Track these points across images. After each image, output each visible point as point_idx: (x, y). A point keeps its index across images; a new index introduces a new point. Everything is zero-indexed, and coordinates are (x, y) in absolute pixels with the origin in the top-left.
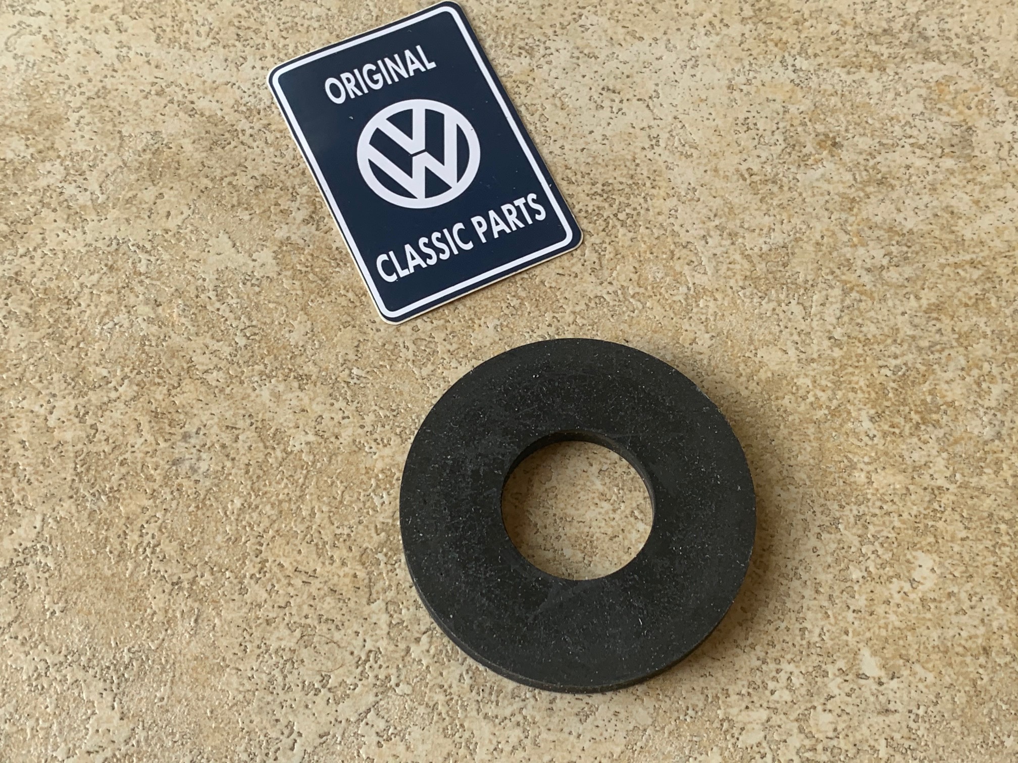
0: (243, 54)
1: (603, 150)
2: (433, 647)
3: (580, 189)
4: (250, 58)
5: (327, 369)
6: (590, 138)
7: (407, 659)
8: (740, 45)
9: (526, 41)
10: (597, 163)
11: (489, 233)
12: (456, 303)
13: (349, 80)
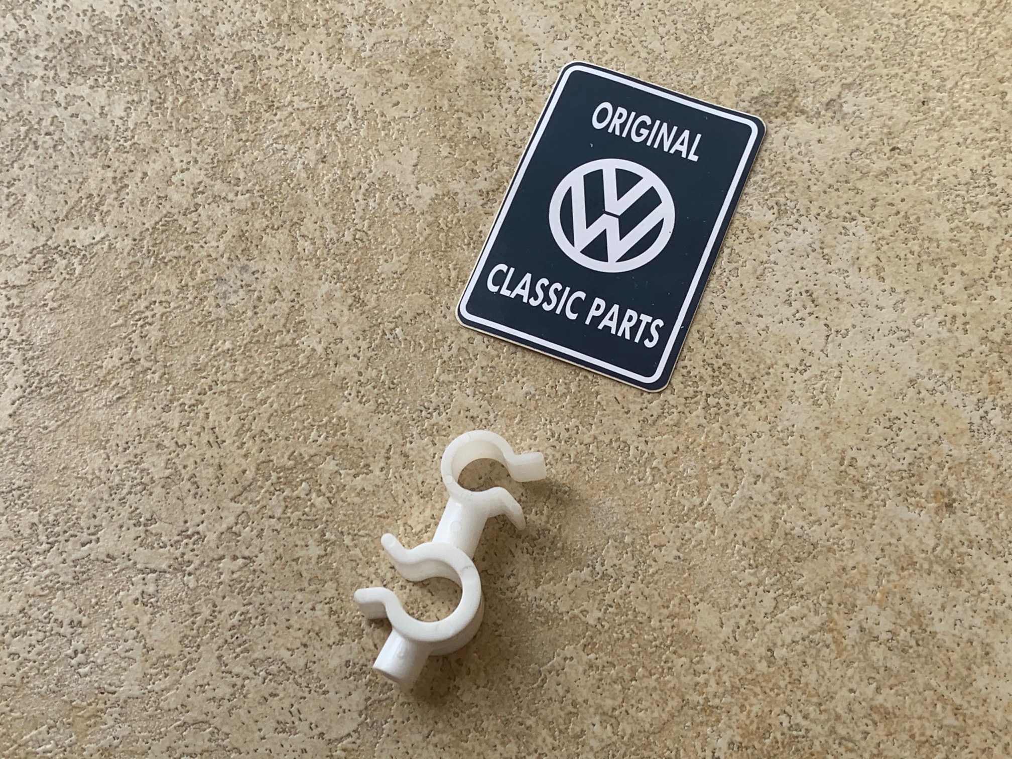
0: (569, 33)
1: (754, 338)
2: (239, 573)
3: (703, 350)
4: (570, 40)
5: (382, 310)
6: (754, 319)
7: (215, 564)
8: (959, 356)
9: (788, 202)
10: (738, 344)
11: (597, 320)
12: (519, 349)
13: (621, 116)
